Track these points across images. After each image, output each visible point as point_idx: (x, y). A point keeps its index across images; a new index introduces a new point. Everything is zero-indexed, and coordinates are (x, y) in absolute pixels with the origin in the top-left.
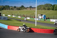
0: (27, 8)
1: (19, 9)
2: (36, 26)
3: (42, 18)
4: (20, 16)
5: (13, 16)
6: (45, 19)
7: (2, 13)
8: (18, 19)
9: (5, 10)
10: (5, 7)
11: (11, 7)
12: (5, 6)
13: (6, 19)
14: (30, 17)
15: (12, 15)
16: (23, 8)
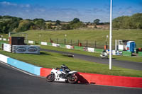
0: (88, 24)
1: (68, 27)
2: (110, 68)
3: (124, 50)
4: (71, 45)
5: (54, 45)
7: (26, 37)
11: (47, 23)
12: (34, 20)
13: (36, 52)
14: (95, 48)
15: (52, 42)
16: (76, 25)
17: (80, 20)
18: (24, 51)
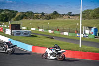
0: (64, 15)
1: (49, 17)
3: (90, 34)
5: (40, 30)
6: (96, 35)
8: (48, 34)
9: (26, 19)
10: (26, 14)
11: (35, 15)
13: (28, 35)
14: (69, 32)
15: (39, 28)
17: (58, 13)
18: (20, 34)
